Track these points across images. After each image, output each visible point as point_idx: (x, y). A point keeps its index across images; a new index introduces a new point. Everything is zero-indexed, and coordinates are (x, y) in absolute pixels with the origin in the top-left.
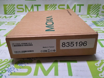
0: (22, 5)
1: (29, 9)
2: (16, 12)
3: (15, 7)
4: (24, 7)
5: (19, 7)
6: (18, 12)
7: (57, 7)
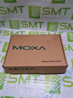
0: (27, 22)
1: (33, 25)
2: (21, 27)
3: (20, 22)
4: (28, 23)
5: (23, 23)
6: (22, 27)
7: (59, 24)
